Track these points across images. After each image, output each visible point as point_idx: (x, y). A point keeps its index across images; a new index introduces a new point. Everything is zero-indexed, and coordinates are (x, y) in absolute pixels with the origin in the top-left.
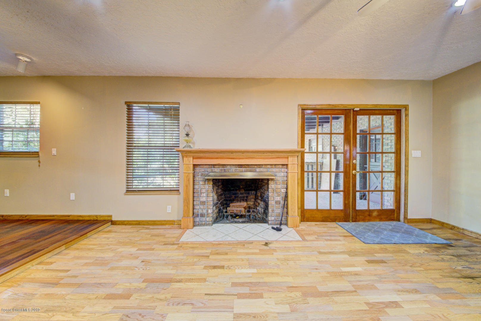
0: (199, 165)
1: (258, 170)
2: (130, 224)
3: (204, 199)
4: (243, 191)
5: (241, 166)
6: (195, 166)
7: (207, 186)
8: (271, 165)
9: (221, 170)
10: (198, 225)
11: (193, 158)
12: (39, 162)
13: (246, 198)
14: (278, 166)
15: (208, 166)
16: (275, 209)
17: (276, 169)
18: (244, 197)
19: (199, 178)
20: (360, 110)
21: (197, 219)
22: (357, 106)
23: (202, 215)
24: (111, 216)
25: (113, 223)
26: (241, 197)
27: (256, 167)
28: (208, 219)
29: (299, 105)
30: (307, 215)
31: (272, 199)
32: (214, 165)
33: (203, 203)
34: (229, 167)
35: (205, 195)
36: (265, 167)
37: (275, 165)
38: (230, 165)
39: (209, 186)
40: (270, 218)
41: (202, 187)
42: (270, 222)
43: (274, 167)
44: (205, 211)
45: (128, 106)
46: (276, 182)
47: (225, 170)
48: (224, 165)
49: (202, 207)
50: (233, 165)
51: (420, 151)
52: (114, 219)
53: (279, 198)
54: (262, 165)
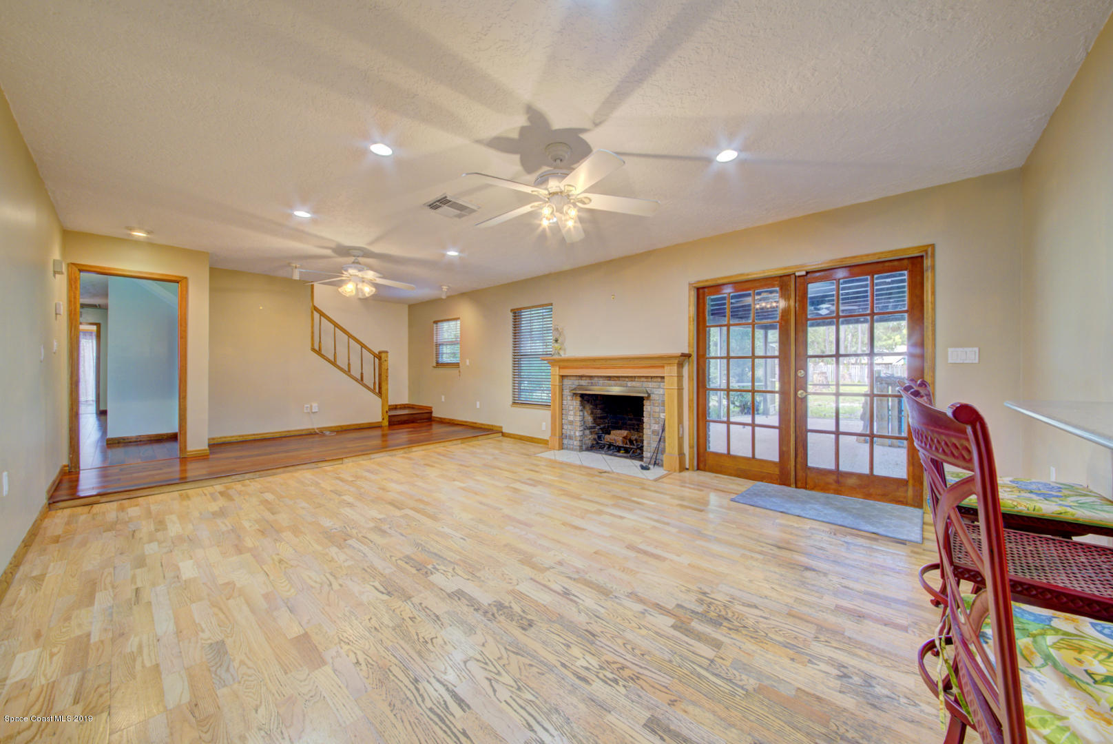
0: (567, 376)
1: (629, 384)
2: (515, 438)
3: (571, 418)
4: (632, 417)
5: (609, 378)
6: (563, 377)
7: (574, 403)
8: (647, 377)
9: (589, 383)
10: (567, 449)
11: (560, 368)
12: (460, 372)
13: (637, 427)
14: (655, 380)
15: (575, 378)
16: (652, 442)
17: (654, 384)
18: (633, 425)
19: (567, 392)
20: (807, 273)
21: (565, 441)
22: (800, 267)
23: (570, 438)
24: (501, 427)
25: (503, 434)
26: (630, 425)
27: (627, 379)
28: (575, 443)
29: (690, 284)
30: (710, 461)
31: (648, 427)
32: (581, 377)
33: (571, 423)
34: (596, 379)
35: (572, 413)
36: (639, 380)
37: (652, 377)
38: (598, 377)
39: (576, 403)
40: (645, 454)
41: (570, 402)
42: (645, 459)
43: (650, 380)
44: (572, 433)
45: (515, 313)
46: (653, 403)
47: (592, 383)
48: (591, 377)
49: (569, 427)
50: (601, 377)
51: (976, 349)
52: (505, 430)
53: (657, 426)
54: (635, 377)
